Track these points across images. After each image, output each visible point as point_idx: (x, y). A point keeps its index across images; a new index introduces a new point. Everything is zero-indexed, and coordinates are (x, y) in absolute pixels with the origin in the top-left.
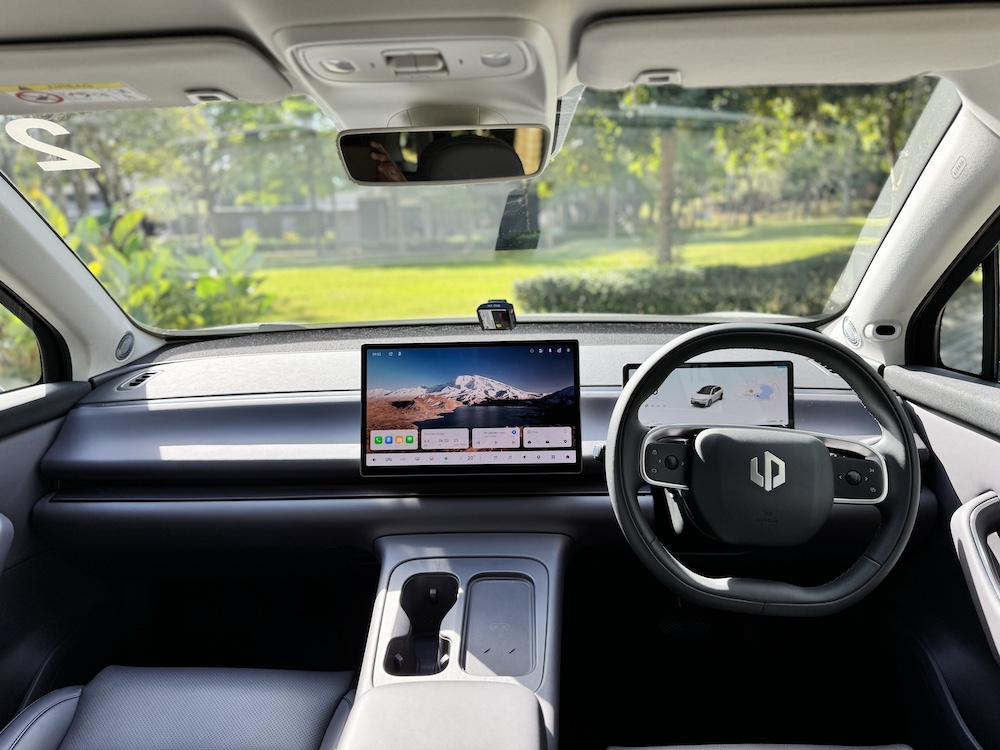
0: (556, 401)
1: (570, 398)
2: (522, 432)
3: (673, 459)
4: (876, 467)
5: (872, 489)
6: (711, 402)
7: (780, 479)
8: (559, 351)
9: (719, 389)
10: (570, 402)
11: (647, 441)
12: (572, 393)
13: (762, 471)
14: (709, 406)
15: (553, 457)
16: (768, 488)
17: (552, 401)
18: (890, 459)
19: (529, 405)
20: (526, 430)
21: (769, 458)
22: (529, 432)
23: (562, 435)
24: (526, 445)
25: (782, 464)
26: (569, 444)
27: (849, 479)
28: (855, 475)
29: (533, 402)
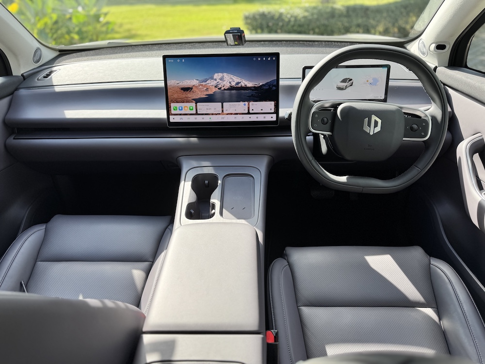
0: (267, 88)
1: (274, 86)
2: (249, 104)
3: (325, 119)
4: (426, 122)
5: (423, 134)
6: (346, 87)
7: (378, 129)
8: (269, 59)
9: (351, 80)
10: (274, 88)
11: (313, 110)
12: (275, 83)
13: (369, 125)
14: (345, 89)
15: (264, 117)
16: (371, 133)
17: (265, 87)
18: (434, 118)
19: (253, 90)
20: (251, 103)
21: (374, 118)
22: (253, 104)
23: (269, 106)
24: (251, 112)
25: (379, 121)
26: (273, 111)
27: (412, 128)
28: (415, 126)
29: (255, 88)
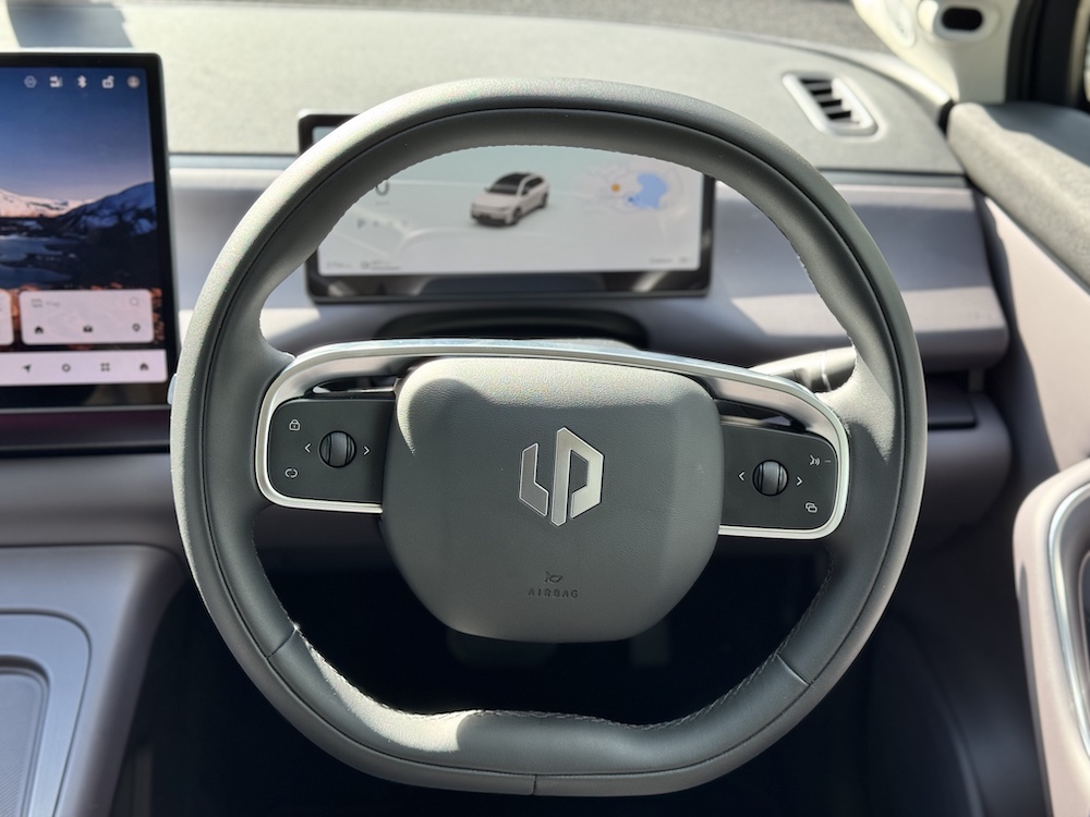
0: (108, 222)
1: (146, 214)
2: (16, 303)
3: (341, 442)
5: (811, 507)
6: (518, 215)
7: (589, 496)
8: (108, 83)
9: (537, 181)
10: (145, 225)
12: (149, 202)
13: (546, 476)
14: (513, 224)
15: (105, 367)
16: (559, 519)
17: (95, 222)
19: (31, 233)
20: (29, 297)
21: (568, 443)
22: (37, 304)
23: (129, 310)
24: (29, 338)
25: (595, 461)
26: (147, 335)
27: (758, 481)
28: (773, 471)
29: (46, 225)
